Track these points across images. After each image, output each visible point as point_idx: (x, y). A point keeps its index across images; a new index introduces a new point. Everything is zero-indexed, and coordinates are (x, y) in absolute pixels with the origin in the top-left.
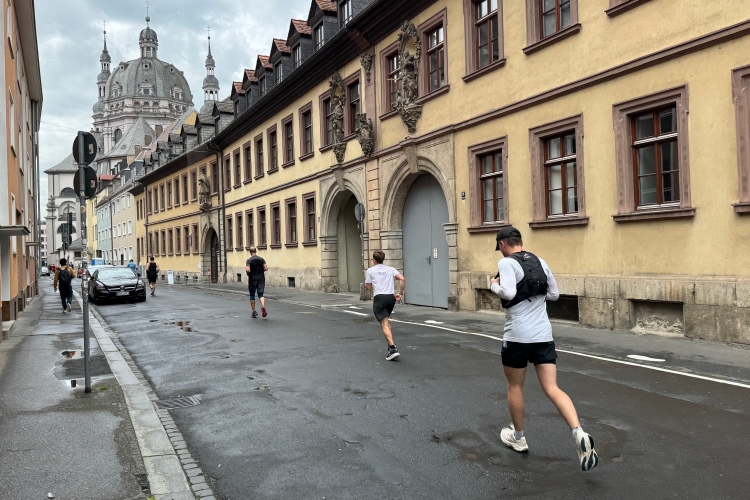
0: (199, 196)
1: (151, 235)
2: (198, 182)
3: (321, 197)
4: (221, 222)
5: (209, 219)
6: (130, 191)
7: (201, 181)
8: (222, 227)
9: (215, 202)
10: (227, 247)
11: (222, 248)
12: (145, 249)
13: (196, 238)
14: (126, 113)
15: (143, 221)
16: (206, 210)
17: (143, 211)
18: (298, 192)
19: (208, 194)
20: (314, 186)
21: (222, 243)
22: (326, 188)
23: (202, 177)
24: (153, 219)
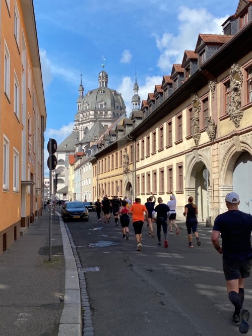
0: (123, 164)
1: (99, 185)
2: (123, 157)
3: (186, 165)
4: (134, 179)
5: (128, 177)
6: (91, 162)
7: (124, 156)
8: (134, 182)
10: (137, 193)
11: (134, 194)
12: (96, 193)
13: (122, 186)
14: (91, 119)
15: (96, 178)
16: (126, 172)
17: (97, 173)
18: (174, 162)
19: (128, 163)
20: (182, 159)
21: (134, 191)
22: (189, 160)
23: (125, 154)
24: (101, 176)
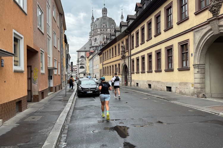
0: (121, 52)
1: (104, 68)
4: (129, 62)
5: (124, 61)
6: (98, 54)
7: (122, 46)
8: (130, 64)
9: (127, 54)
10: (132, 72)
11: (130, 73)
12: (102, 73)
13: (119, 68)
14: (98, 33)
15: (102, 64)
16: (123, 57)
17: (102, 60)
21: (130, 70)
23: (122, 45)
24: (105, 63)
